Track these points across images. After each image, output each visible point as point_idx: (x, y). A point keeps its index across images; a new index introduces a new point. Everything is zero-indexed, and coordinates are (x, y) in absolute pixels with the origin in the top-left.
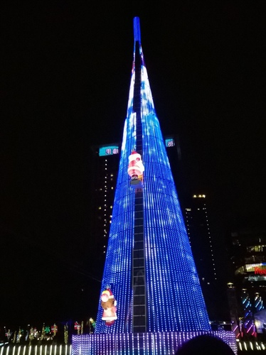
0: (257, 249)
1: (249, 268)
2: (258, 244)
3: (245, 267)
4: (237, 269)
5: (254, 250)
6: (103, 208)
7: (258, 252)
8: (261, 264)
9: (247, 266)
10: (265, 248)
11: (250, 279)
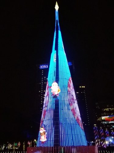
1: (103, 118)
2: (107, 108)
3: (101, 118)
4: (98, 118)
5: (105, 110)
7: (107, 111)
8: (108, 117)
9: (102, 117)
10: (110, 110)
11: (103, 123)
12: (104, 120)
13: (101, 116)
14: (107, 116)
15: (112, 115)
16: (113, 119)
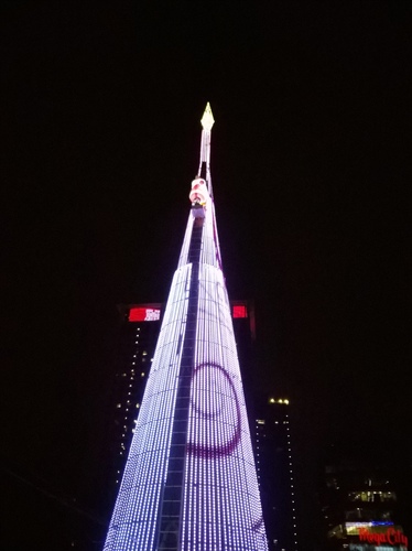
0: (366, 496)
1: (351, 528)
2: (366, 489)
3: (344, 527)
4: (331, 529)
5: (360, 498)
6: (124, 406)
7: (366, 502)
8: (370, 524)
9: (348, 524)
10: (377, 496)
11: (352, 547)
12: (355, 539)
13: (343, 521)
14: (368, 521)
15: (384, 520)
16: (392, 538)
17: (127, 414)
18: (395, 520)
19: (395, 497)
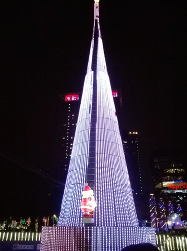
0: (172, 171)
1: (165, 184)
2: (172, 168)
3: (162, 184)
4: (156, 185)
5: (169, 172)
6: (66, 138)
7: (171, 173)
8: (173, 182)
9: (163, 182)
10: (176, 171)
11: (165, 191)
12: (167, 188)
13: (161, 181)
15: (179, 180)
16: (182, 187)
17: (67, 141)
18: (183, 180)
19: (184, 171)
